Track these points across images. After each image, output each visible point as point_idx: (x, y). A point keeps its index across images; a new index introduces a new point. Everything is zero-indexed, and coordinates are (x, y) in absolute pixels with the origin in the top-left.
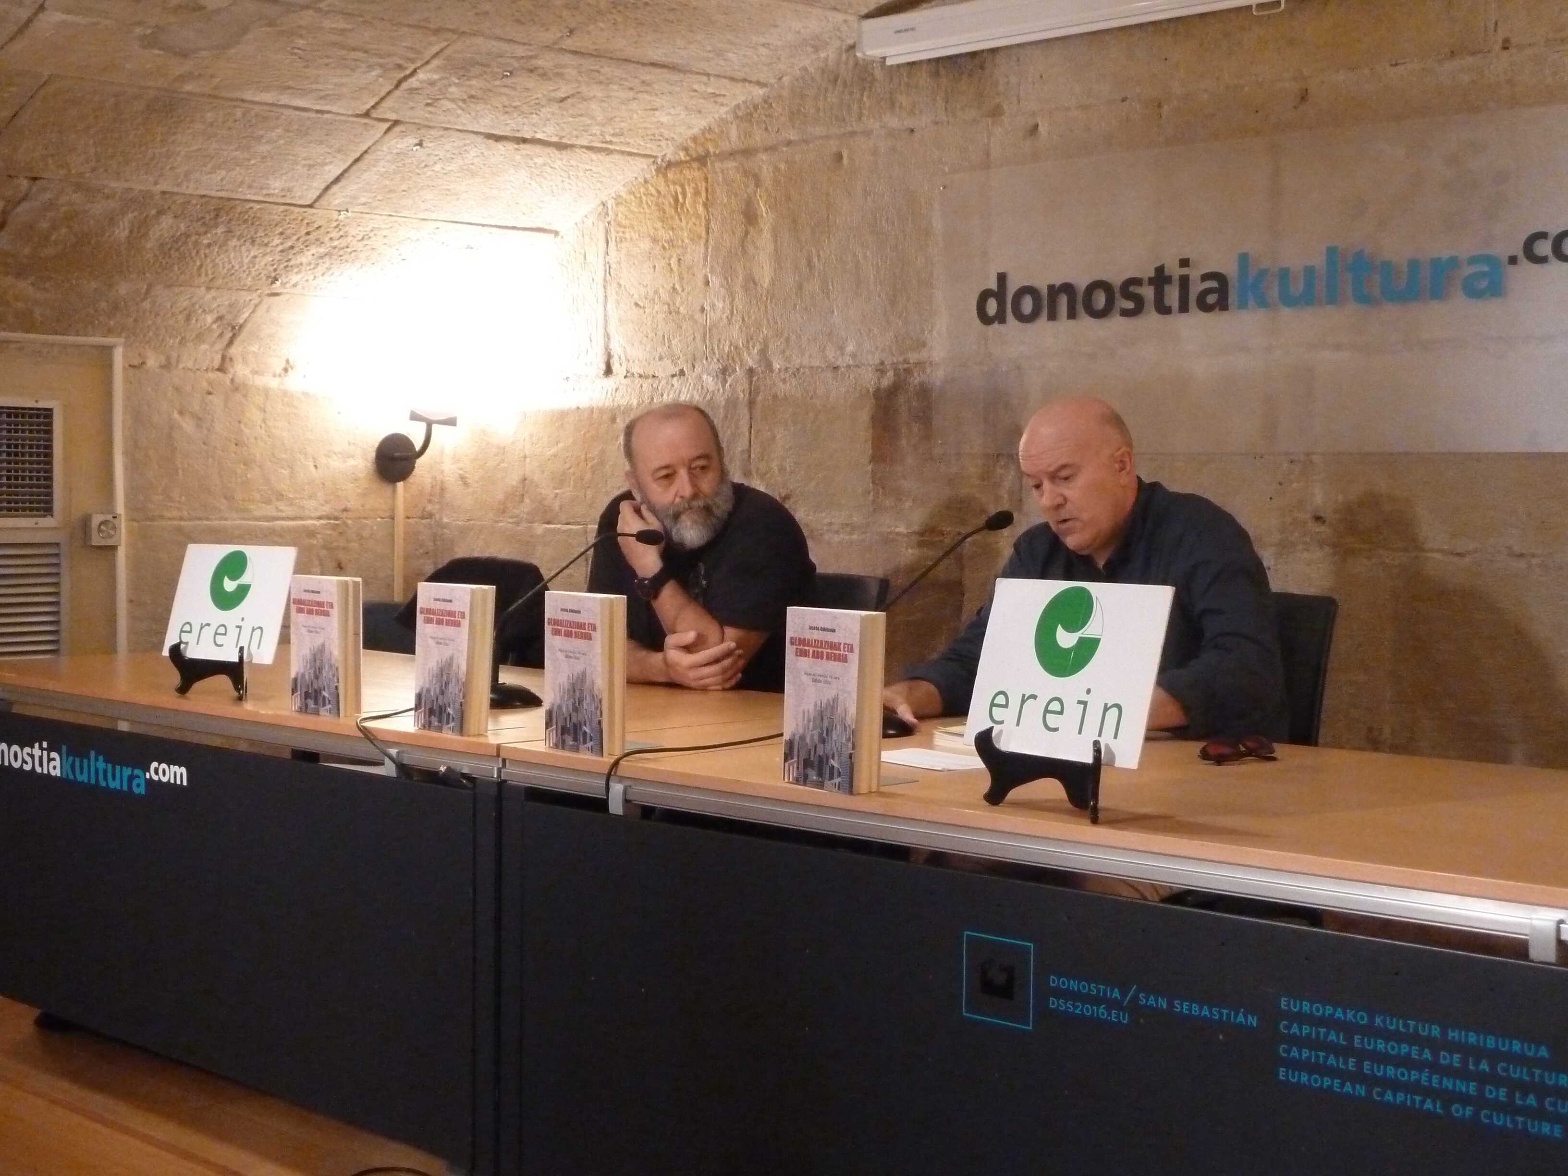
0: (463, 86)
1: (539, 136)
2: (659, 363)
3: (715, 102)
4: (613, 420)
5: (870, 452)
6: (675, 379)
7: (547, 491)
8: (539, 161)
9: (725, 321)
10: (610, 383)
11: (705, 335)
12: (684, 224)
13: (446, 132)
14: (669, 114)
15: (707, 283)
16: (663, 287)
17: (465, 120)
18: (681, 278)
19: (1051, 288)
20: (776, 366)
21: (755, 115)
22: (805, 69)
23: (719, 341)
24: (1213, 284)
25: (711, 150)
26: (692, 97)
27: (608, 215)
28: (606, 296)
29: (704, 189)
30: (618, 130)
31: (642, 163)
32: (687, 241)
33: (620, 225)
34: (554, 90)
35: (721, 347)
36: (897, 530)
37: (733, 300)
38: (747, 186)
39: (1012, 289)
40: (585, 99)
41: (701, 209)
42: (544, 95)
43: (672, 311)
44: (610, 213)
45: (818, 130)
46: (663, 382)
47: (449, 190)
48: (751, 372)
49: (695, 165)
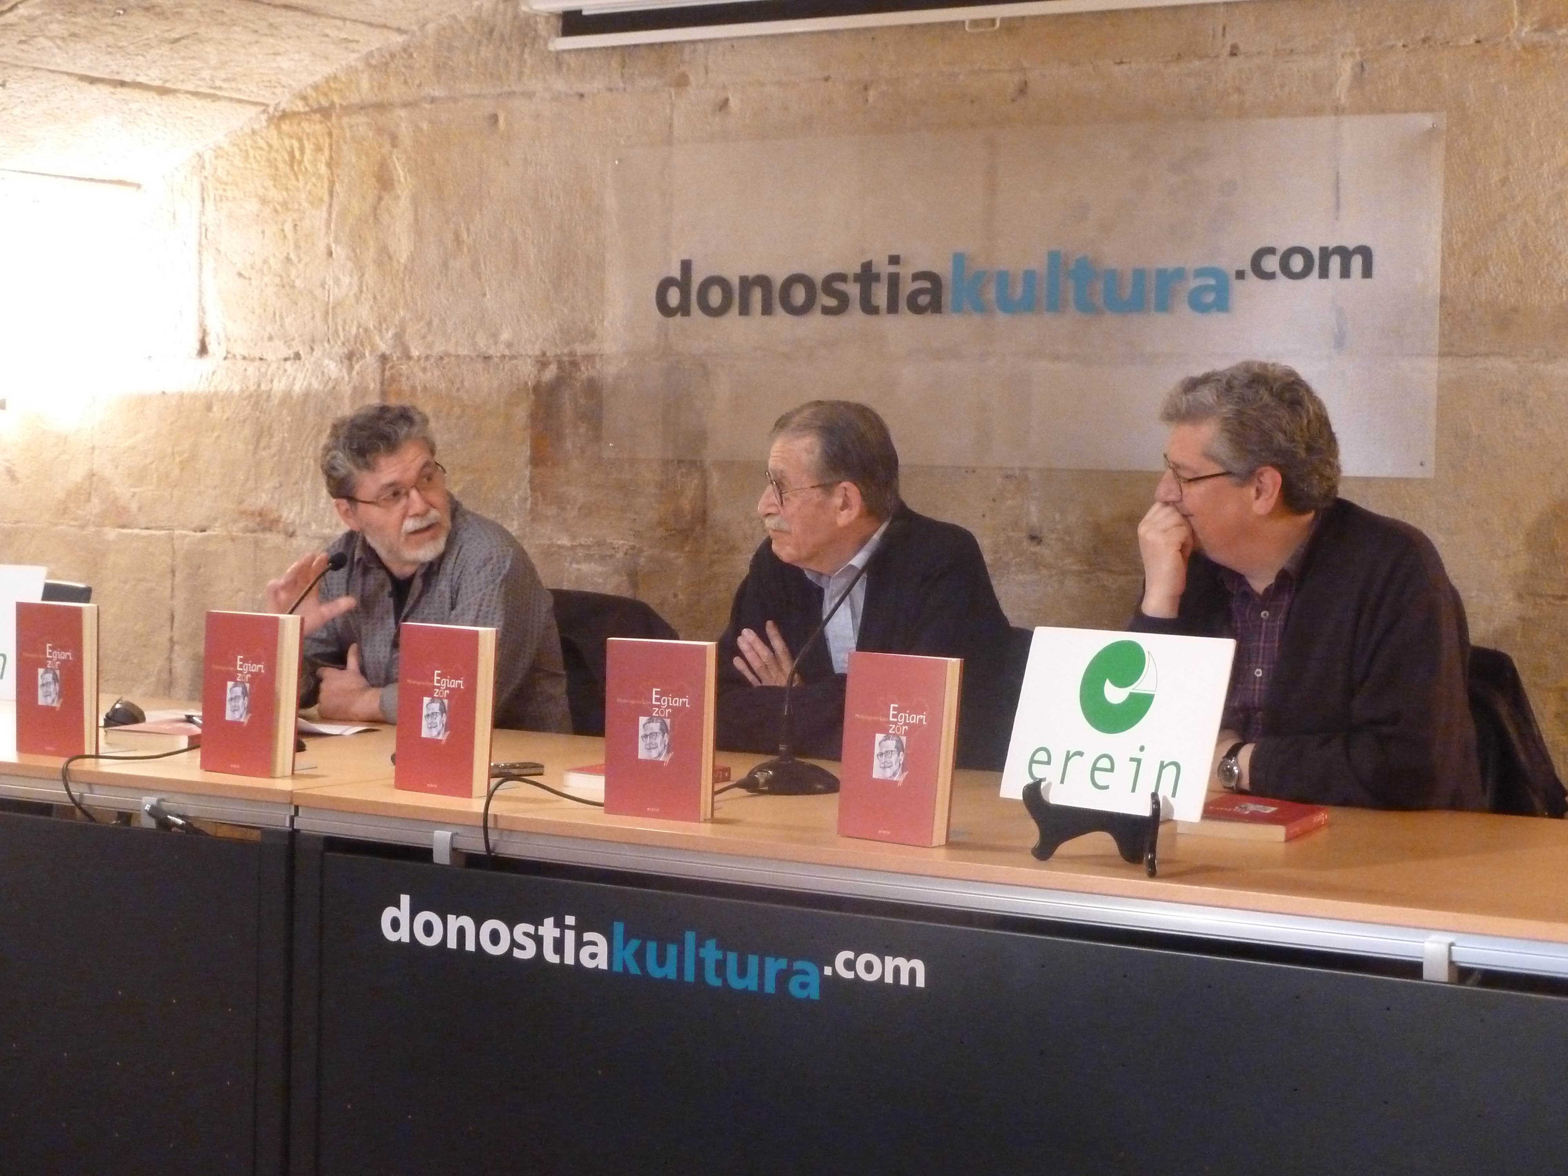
0: (66, 23)
1: (142, 79)
2: (268, 344)
3: (346, 48)
4: (209, 408)
5: (528, 453)
6: (289, 363)
7: (122, 490)
8: (135, 106)
9: (352, 299)
10: (207, 364)
11: (327, 313)
12: (301, 184)
13: (36, 72)
14: (292, 59)
15: (330, 254)
16: (274, 255)
17: (60, 61)
18: (297, 247)
19: (744, 280)
20: (415, 353)
21: (392, 65)
22: (454, 17)
23: (345, 321)
24: (927, 285)
25: (336, 99)
26: (321, 42)
27: (203, 167)
28: (201, 264)
29: (327, 145)
30: (230, 75)
31: (253, 111)
32: (305, 204)
33: (219, 181)
34: (168, 31)
35: (347, 328)
36: (559, 542)
37: (363, 275)
38: (381, 146)
39: (697, 279)
40: (201, 41)
41: (323, 169)
42: (156, 36)
43: (286, 285)
44: (207, 165)
45: (469, 88)
46: (274, 366)
47: (25, 136)
48: (384, 359)
49: (317, 117)
